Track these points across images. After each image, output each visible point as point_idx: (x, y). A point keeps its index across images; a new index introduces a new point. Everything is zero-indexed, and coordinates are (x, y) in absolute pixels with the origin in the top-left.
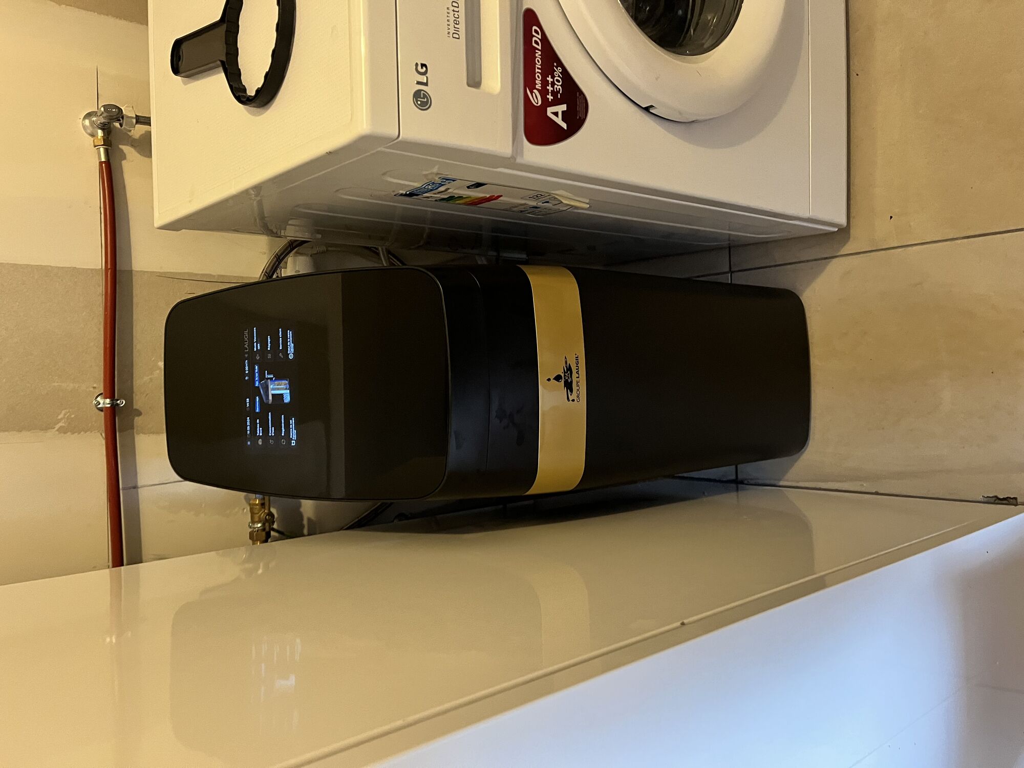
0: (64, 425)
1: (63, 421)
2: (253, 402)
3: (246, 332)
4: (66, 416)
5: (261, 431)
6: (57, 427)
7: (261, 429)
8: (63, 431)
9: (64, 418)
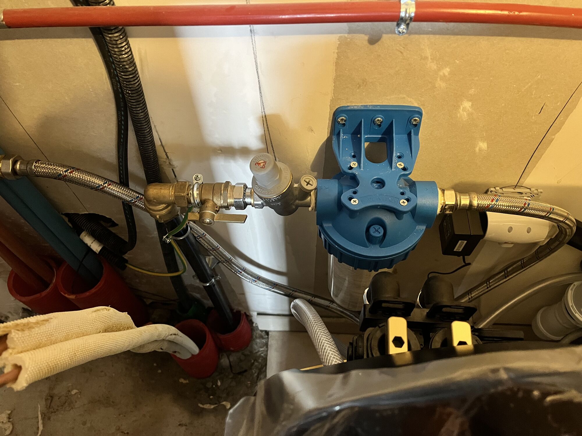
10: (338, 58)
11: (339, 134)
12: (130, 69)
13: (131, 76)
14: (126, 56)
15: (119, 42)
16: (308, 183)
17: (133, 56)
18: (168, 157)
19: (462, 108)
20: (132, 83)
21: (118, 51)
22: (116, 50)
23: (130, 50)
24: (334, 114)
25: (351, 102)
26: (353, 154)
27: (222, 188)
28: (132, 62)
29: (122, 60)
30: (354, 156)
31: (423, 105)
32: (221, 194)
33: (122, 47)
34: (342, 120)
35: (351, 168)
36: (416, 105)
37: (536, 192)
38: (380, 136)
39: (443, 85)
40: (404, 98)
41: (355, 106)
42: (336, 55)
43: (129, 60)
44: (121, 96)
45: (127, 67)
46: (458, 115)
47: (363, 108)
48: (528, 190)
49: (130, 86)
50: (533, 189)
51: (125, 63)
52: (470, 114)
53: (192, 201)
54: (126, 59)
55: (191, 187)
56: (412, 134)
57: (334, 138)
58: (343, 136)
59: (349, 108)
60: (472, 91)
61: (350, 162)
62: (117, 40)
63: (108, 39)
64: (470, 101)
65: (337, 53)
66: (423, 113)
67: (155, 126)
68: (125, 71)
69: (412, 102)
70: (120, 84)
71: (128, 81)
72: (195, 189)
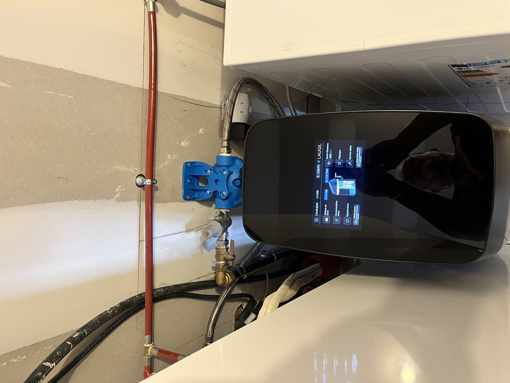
0: (119, 196)
1: (119, 193)
2: (322, 194)
3: (320, 146)
4: (120, 190)
5: (328, 213)
6: (115, 197)
7: (328, 211)
8: (118, 200)
9: (119, 191)
10: (163, 202)
11: (195, 198)
12: (167, 289)
13: (170, 289)
14: (162, 290)
15: (157, 292)
16: (216, 213)
17: (162, 288)
18: (205, 276)
19: (184, 145)
20: (172, 289)
22: (160, 294)
23: (160, 288)
24: (186, 200)
25: (181, 194)
26: (204, 192)
27: (219, 250)
28: (164, 288)
29: (164, 292)
30: (205, 191)
31: (182, 162)
32: (221, 251)
33: (159, 291)
34: (188, 197)
35: (210, 193)
36: (182, 165)
37: (224, 98)
38: (196, 179)
39: (174, 156)
40: (179, 171)
41: (182, 192)
42: (162, 203)
43: (163, 289)
44: (177, 294)
45: (166, 290)
46: (187, 146)
47: (184, 189)
48: (223, 102)
49: (173, 289)
50: (223, 100)
51: (165, 291)
52: (187, 141)
53: (224, 264)
54: (163, 290)
55: (218, 264)
56: (195, 165)
57: (197, 199)
58: (196, 196)
59: (183, 194)
60: (177, 143)
61: (208, 193)
63: (156, 296)
64: (181, 142)
65: (161, 203)
66: (186, 161)
67: (190, 281)
68: (168, 291)
69: (181, 167)
70: (173, 294)
71: (171, 290)
72: (219, 263)
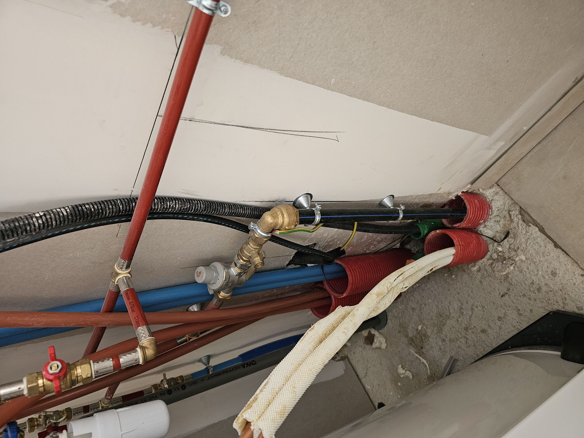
10: (241, 59)
21: (172, 209)
33: (170, 206)
62: (164, 207)
